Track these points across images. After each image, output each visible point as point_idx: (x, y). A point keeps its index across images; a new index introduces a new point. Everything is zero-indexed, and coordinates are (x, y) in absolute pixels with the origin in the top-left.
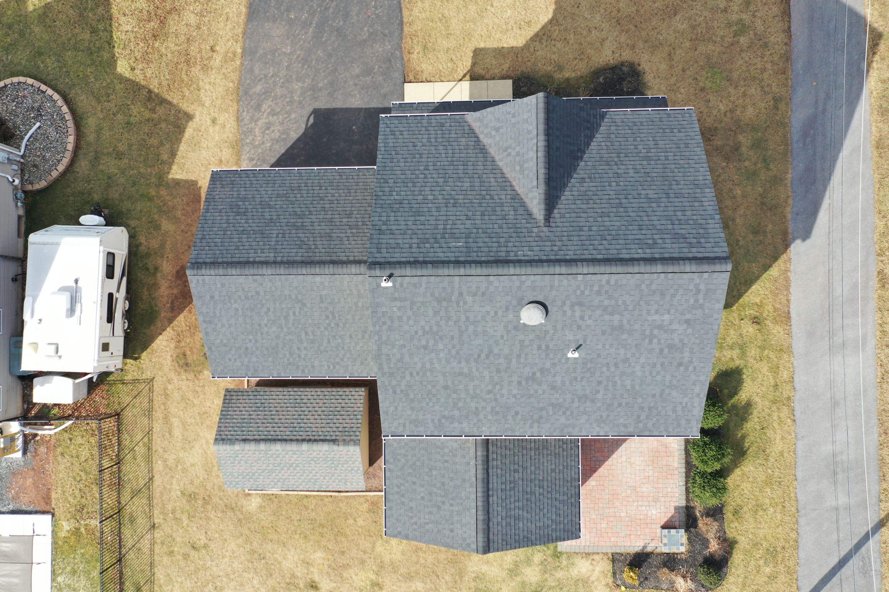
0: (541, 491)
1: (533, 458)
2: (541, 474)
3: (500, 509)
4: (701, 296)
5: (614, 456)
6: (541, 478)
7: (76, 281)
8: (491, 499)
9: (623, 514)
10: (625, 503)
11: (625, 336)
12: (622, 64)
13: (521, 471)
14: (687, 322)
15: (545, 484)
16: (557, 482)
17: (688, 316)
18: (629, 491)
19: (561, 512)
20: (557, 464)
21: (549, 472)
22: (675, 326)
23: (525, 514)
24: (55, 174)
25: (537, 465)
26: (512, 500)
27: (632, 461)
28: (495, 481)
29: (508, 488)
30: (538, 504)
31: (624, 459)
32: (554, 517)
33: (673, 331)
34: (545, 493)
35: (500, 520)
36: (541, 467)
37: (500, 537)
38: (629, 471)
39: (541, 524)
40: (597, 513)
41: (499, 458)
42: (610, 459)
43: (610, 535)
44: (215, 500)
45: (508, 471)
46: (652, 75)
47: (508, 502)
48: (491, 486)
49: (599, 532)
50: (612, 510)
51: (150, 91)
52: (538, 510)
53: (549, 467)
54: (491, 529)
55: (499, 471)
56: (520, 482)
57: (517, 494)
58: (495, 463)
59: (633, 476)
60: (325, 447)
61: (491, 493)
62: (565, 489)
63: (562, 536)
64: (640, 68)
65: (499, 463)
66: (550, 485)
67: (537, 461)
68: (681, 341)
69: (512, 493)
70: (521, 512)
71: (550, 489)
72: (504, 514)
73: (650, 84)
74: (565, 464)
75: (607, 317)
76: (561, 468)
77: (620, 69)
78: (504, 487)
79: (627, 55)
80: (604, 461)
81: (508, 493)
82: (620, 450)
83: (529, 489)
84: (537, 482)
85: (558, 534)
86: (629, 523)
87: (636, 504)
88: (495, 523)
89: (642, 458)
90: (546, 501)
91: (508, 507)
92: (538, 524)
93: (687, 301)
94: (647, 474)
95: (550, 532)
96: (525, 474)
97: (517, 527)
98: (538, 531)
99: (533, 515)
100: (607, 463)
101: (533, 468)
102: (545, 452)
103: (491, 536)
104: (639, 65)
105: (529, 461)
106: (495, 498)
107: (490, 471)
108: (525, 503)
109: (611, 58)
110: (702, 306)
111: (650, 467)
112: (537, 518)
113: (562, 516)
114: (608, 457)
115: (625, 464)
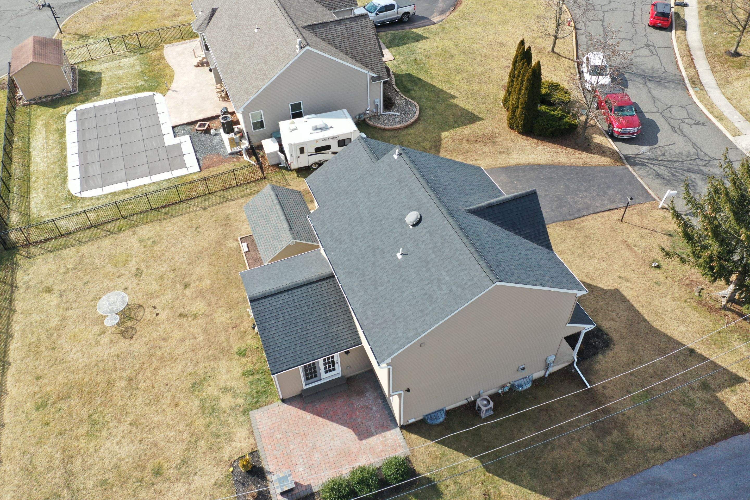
0: (299, 331)
1: (320, 317)
2: (311, 327)
3: (281, 302)
4: (470, 283)
5: (335, 425)
6: (308, 328)
7: (332, 127)
8: (286, 293)
9: (291, 447)
10: (301, 445)
11: (424, 269)
12: (607, 335)
13: (310, 310)
14: (451, 291)
15: (305, 333)
16: (308, 342)
17: (454, 288)
18: (311, 445)
19: (288, 352)
20: (320, 338)
21: (314, 333)
22: (444, 287)
23: (280, 323)
24: (379, 125)
25: (316, 322)
26: (289, 310)
27: (336, 439)
28: (298, 293)
29: (296, 304)
30: (290, 331)
31: (335, 432)
32: (283, 347)
33: (441, 289)
34: (298, 335)
35: (274, 304)
36: (315, 326)
37: (262, 308)
38: (327, 439)
39: (276, 338)
40: (287, 428)
41: (314, 292)
42: (331, 423)
43: (272, 443)
44: (229, 229)
45: (307, 301)
46: (613, 355)
47: (287, 307)
48: (294, 291)
49: (272, 435)
50: (292, 438)
51: (440, 145)
52: (285, 332)
53: (317, 332)
54: (266, 300)
55: (306, 294)
56: (302, 313)
57: (293, 312)
58: (310, 289)
59: (324, 443)
60: (286, 225)
61: (290, 292)
62: (305, 350)
63: (271, 358)
64: (612, 346)
65: (311, 292)
66: (305, 336)
67: (319, 321)
68: (437, 298)
69: (294, 308)
70: (281, 319)
71: (302, 337)
72: (278, 306)
73: (607, 355)
74: (322, 345)
75: (431, 251)
76: (319, 342)
77: (603, 334)
78: (296, 301)
79: (615, 336)
80: (328, 419)
81: (293, 305)
82: (341, 426)
83: (298, 321)
84: (304, 326)
85: (272, 354)
86: (286, 454)
87: (303, 453)
88: (271, 302)
89: (340, 445)
90: (294, 336)
91: (284, 308)
92: (276, 335)
93: (463, 279)
94: (329, 453)
95: (272, 347)
96: (308, 314)
97: (271, 319)
98: (271, 337)
99: (282, 329)
100: (327, 421)
101: (313, 319)
102: (327, 325)
103: (262, 301)
104: (614, 345)
105: (317, 314)
106: (287, 297)
107: (304, 288)
108: (288, 320)
109: (605, 327)
110: (464, 289)
111: (335, 454)
112: (280, 333)
113: (285, 353)
114: (332, 421)
115: (331, 434)
